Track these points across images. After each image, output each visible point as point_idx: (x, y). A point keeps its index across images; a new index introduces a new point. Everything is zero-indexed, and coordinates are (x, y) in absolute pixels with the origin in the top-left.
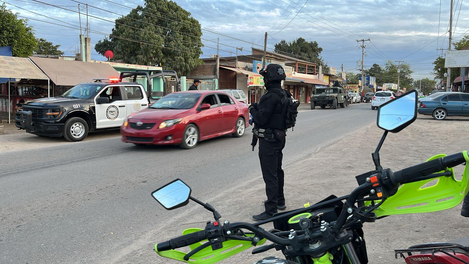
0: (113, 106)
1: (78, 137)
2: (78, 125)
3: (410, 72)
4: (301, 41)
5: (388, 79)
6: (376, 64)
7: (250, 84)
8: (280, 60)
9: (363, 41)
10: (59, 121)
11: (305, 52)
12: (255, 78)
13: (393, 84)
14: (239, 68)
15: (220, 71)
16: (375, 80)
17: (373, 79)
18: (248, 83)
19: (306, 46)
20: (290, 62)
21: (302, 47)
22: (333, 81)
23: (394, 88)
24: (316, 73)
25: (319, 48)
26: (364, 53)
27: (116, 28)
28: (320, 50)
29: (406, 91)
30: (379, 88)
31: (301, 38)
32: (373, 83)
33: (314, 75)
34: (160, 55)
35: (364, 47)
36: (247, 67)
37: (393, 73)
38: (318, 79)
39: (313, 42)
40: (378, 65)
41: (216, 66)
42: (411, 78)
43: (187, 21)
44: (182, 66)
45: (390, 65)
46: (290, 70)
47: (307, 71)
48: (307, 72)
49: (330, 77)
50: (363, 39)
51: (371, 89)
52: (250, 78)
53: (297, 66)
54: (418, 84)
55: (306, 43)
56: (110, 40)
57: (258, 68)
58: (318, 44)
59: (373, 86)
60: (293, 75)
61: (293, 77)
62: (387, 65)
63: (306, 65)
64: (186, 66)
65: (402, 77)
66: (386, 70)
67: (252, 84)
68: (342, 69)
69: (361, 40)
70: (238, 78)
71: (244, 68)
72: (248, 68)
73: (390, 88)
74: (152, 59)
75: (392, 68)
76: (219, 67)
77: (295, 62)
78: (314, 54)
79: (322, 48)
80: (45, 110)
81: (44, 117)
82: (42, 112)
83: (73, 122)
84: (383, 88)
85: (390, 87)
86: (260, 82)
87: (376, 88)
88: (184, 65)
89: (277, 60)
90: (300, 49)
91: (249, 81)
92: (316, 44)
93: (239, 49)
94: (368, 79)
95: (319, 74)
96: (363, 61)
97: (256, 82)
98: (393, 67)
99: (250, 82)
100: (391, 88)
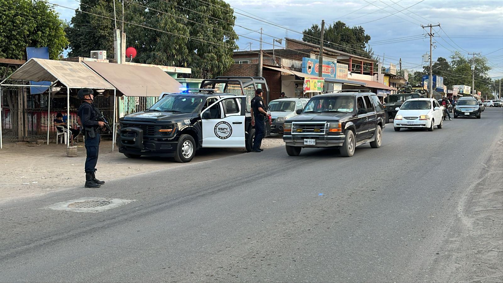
0: (224, 122)
1: (186, 157)
2: (187, 143)
3: (487, 69)
4: (339, 25)
5: (456, 78)
6: (442, 58)
7: (307, 90)
8: (331, 56)
9: (431, 26)
10: (171, 139)
11: (347, 42)
12: (312, 81)
13: (466, 87)
14: (284, 67)
15: (263, 72)
16: (442, 81)
17: (440, 80)
18: (304, 89)
19: (349, 33)
20: (341, 58)
21: (342, 35)
22: (393, 83)
23: (466, 92)
24: (373, 72)
25: (365, 35)
26: (432, 43)
27: (81, 8)
28: (368, 38)
29: (480, 96)
30: (450, 92)
31: (339, 22)
32: (440, 86)
33: (372, 75)
34: (184, 52)
35: (432, 35)
36: (293, 66)
37: (463, 71)
38: (376, 81)
39: (358, 28)
40: (445, 60)
41: (258, 65)
42: (488, 77)
43: (217, 5)
44: (214, 65)
45: (458, 59)
46: (344, 69)
47: (362, 70)
48: (363, 72)
49: (390, 78)
50: (431, 25)
51: (440, 94)
52: (307, 81)
53: (351, 63)
54: (496, 85)
55: (348, 29)
56: (72, 26)
57: (310, 67)
58: (364, 31)
59: (443, 90)
60: (349, 76)
61: (348, 79)
62: (453, 58)
63: (361, 62)
64: (219, 67)
65: (477, 76)
66: (453, 65)
67: (309, 89)
68: (400, 65)
69: (427, 26)
70: (283, 82)
71: (289, 67)
72: (294, 68)
73: (461, 93)
74: (174, 56)
75: (461, 63)
76: (262, 68)
77: (348, 58)
78: (358, 44)
79: (369, 36)
80: (157, 127)
81: (156, 134)
82: (154, 128)
83: (184, 140)
84: (454, 92)
85: (461, 90)
86: (317, 87)
87: (446, 92)
88: (216, 64)
89: (328, 56)
90: (340, 37)
91: (305, 86)
92: (361, 30)
93: (277, 41)
94: (435, 80)
95: (377, 74)
96: (432, 55)
97: (313, 87)
98: (462, 61)
99: (307, 88)
100: (463, 92)
